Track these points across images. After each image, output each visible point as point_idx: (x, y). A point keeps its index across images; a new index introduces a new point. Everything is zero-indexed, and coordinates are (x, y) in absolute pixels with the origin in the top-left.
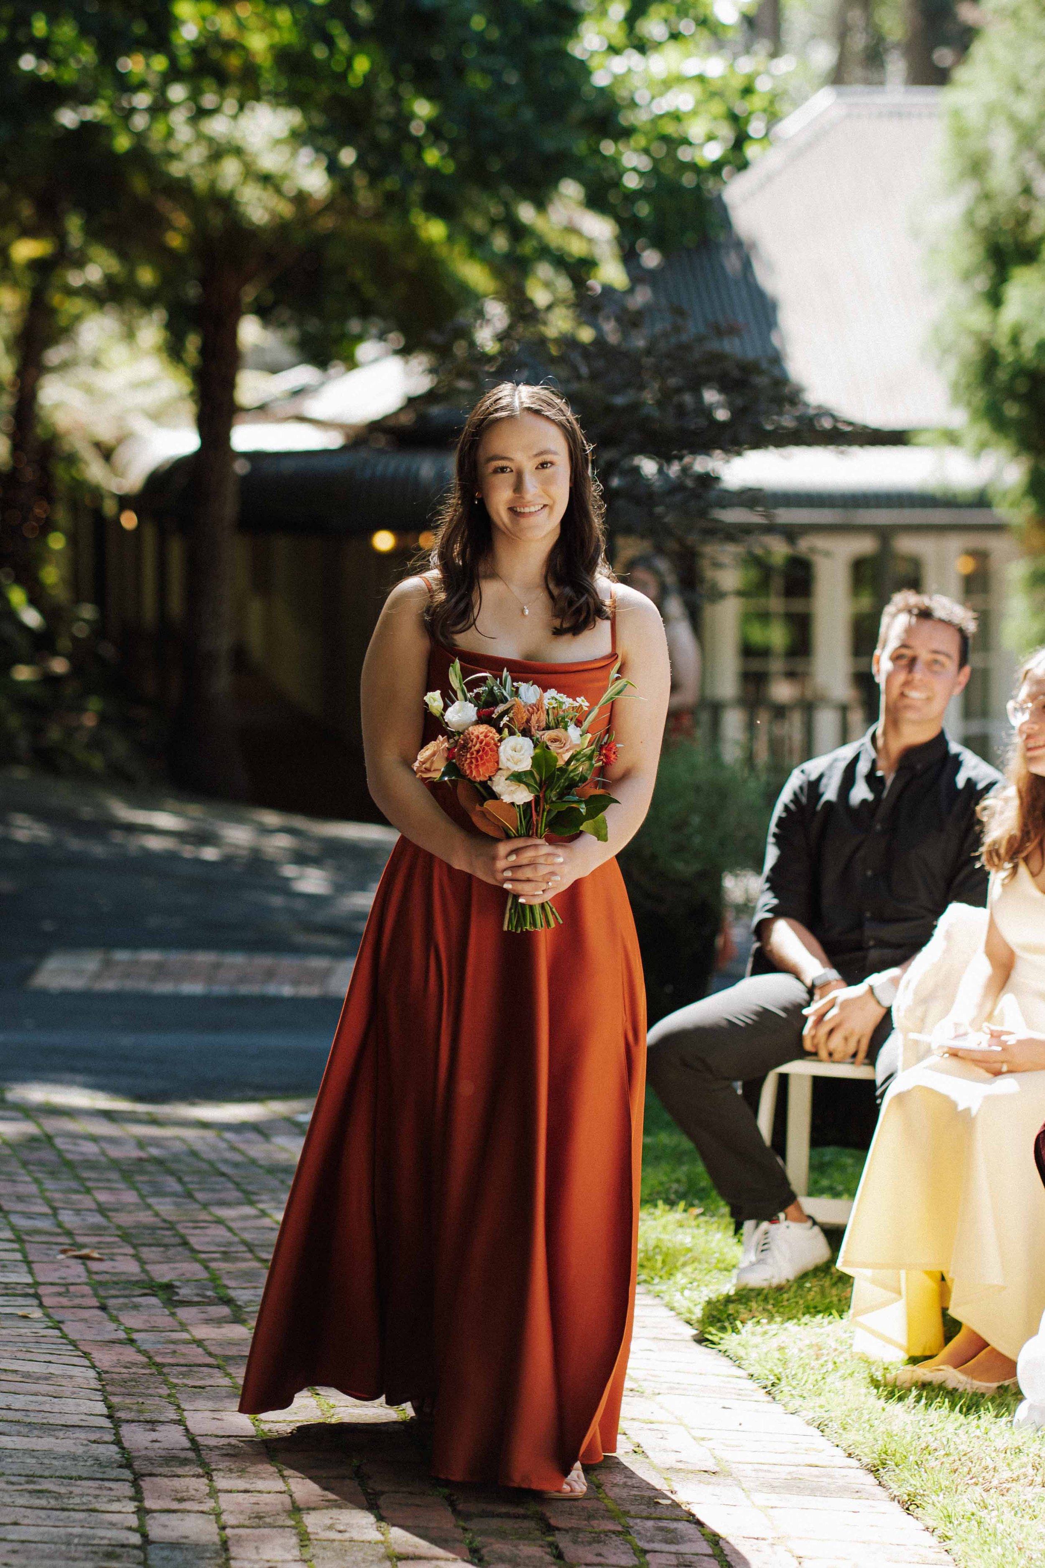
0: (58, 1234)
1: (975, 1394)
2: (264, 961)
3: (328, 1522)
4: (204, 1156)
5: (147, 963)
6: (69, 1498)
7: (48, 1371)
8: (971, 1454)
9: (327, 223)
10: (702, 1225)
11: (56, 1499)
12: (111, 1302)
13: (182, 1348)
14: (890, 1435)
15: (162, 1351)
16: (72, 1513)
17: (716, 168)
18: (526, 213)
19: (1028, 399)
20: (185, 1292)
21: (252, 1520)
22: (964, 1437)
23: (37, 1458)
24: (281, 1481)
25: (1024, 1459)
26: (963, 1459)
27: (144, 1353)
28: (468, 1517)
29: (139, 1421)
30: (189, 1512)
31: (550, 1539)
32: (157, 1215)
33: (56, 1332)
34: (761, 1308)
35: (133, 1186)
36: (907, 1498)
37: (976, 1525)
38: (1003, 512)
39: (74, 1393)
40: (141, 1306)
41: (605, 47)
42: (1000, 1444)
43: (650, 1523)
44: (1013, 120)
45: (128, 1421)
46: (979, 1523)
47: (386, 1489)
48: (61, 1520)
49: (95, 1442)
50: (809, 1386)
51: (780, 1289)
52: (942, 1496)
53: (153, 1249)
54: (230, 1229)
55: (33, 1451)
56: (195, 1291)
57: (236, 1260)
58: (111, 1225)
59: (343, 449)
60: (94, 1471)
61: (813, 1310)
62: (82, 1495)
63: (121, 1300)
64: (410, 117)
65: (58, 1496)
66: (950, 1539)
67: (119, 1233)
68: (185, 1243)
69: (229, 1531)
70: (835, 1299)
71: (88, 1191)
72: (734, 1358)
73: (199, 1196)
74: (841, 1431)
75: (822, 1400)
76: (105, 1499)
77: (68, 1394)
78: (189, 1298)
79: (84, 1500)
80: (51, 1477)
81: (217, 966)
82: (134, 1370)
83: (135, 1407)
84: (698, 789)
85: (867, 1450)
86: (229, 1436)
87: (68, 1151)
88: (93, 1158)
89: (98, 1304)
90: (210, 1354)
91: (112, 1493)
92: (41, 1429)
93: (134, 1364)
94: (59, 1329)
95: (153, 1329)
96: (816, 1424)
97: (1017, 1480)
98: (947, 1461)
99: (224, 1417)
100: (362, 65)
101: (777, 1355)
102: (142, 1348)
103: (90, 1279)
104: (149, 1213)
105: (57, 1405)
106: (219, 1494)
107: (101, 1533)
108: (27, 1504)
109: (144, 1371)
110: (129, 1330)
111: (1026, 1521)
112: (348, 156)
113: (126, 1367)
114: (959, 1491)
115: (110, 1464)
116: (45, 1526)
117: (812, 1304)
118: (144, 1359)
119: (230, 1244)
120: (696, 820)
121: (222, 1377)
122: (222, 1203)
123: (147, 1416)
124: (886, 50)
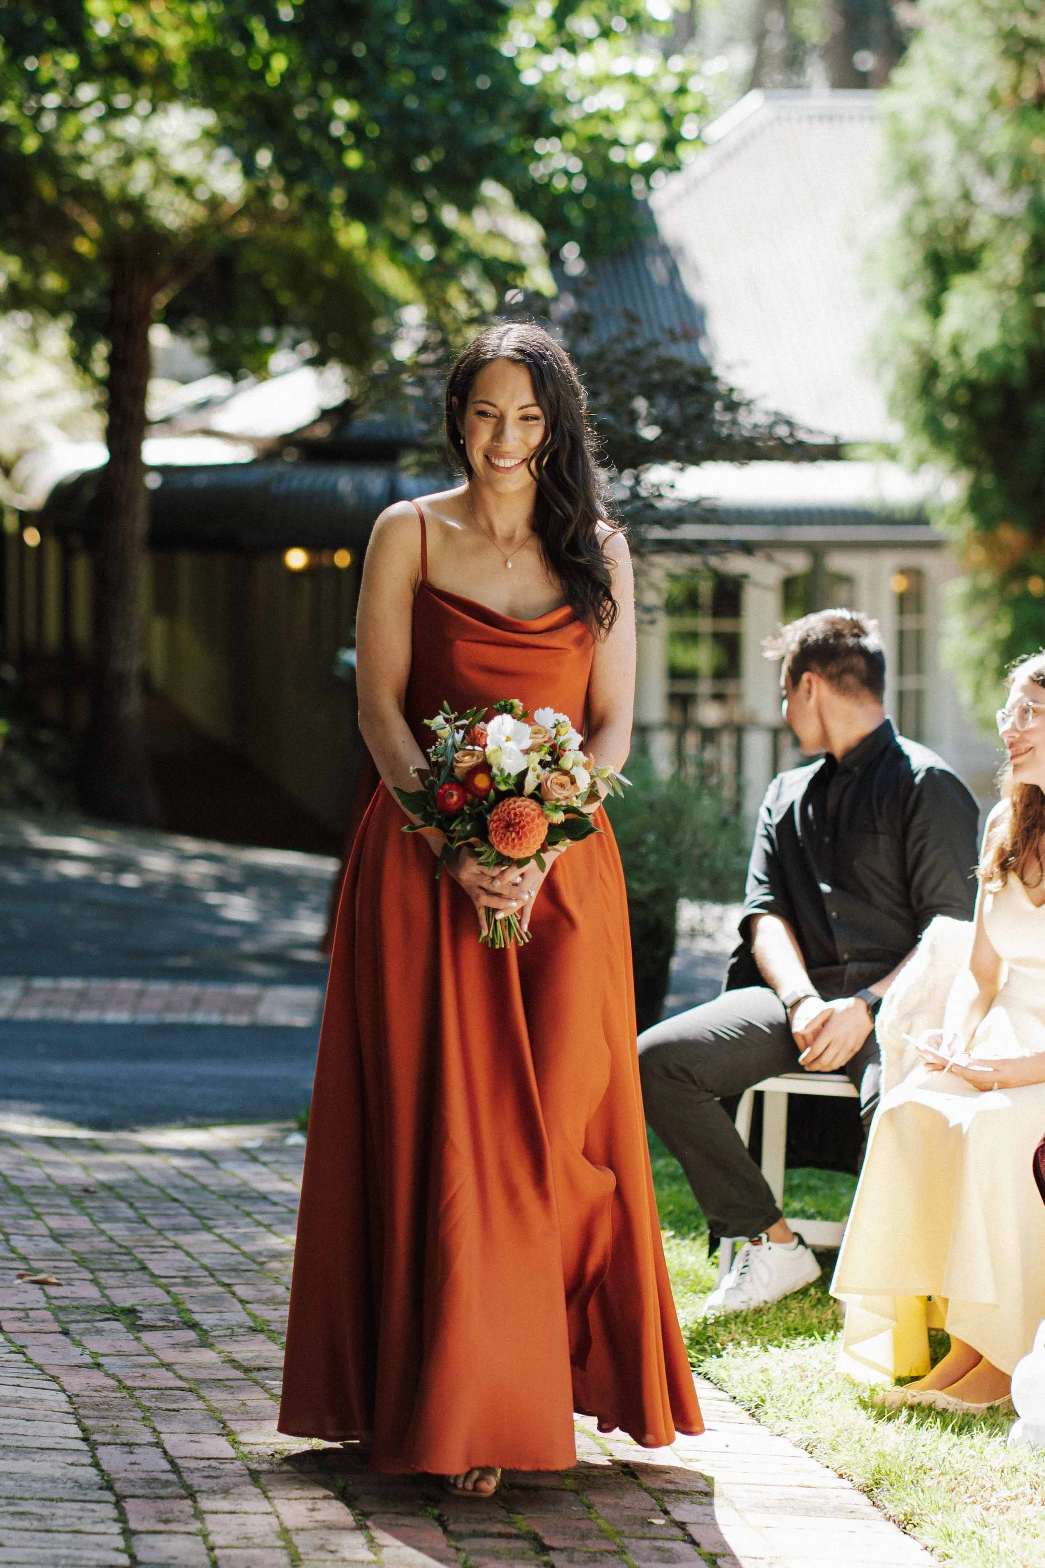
0: (13, 1260)
1: (965, 1415)
2: (191, 989)
3: (318, 1542)
4: (154, 1182)
5: (70, 991)
6: (52, 1520)
7: (17, 1395)
8: (968, 1473)
9: (244, 227)
10: (674, 1248)
11: (39, 1520)
12: (72, 1327)
13: (152, 1372)
14: (883, 1455)
15: (130, 1375)
16: (56, 1535)
17: (647, 170)
18: (449, 216)
19: (968, 411)
20: (148, 1317)
21: (240, 1541)
22: (958, 1456)
23: (16, 1480)
24: (266, 1502)
25: (1020, 1477)
26: (959, 1478)
27: (113, 1376)
28: (459, 1537)
29: (116, 1444)
30: (175, 1533)
31: (545, 1558)
32: (111, 1240)
33: (20, 1357)
34: (740, 1331)
35: (84, 1211)
36: (903, 1518)
37: (977, 1544)
38: (940, 528)
39: (46, 1416)
40: (104, 1331)
41: (534, 44)
42: (996, 1464)
43: (646, 1543)
44: (953, 124)
45: (104, 1444)
46: (981, 1542)
47: (375, 1509)
48: (45, 1542)
49: (72, 1464)
50: (795, 1407)
51: (758, 1311)
52: (940, 1515)
53: (111, 1273)
54: (188, 1254)
55: (10, 1473)
56: (160, 1316)
57: (198, 1284)
58: (65, 1250)
59: (254, 463)
60: (74, 1493)
61: (793, 1332)
62: (65, 1517)
63: (83, 1325)
64: (331, 116)
65: (41, 1518)
66: (951, 1558)
67: (75, 1258)
68: (144, 1268)
69: (217, 1552)
70: (815, 1321)
71: (38, 1217)
72: (715, 1381)
73: (153, 1221)
74: (831, 1451)
75: (809, 1422)
76: (89, 1521)
77: (41, 1418)
78: (153, 1323)
79: (68, 1521)
80: (32, 1499)
81: (141, 994)
82: (104, 1393)
83: (110, 1430)
84: (651, 806)
85: (859, 1470)
86: (209, 1459)
87: (14, 1177)
88: (40, 1184)
89: (60, 1329)
90: (180, 1378)
91: (96, 1515)
92: (16, 1452)
93: (104, 1388)
94: (24, 1354)
95: (120, 1354)
96: (804, 1445)
97: (1016, 1497)
98: (944, 1480)
99: (202, 1440)
100: (279, 63)
101: (761, 1376)
102: (110, 1372)
103: (50, 1304)
104: (103, 1238)
105: (31, 1428)
106: (205, 1515)
107: (87, 1554)
108: (10, 1526)
109: (114, 1395)
110: (94, 1355)
111: (1028, 1538)
112: (264, 158)
113: (96, 1391)
114: (957, 1509)
115: (90, 1486)
116: (31, 1547)
117: (792, 1326)
118: (114, 1383)
119: (189, 1269)
120: (651, 838)
121: (195, 1401)
122: (179, 1229)
123: (124, 1439)
124: (805, 53)
